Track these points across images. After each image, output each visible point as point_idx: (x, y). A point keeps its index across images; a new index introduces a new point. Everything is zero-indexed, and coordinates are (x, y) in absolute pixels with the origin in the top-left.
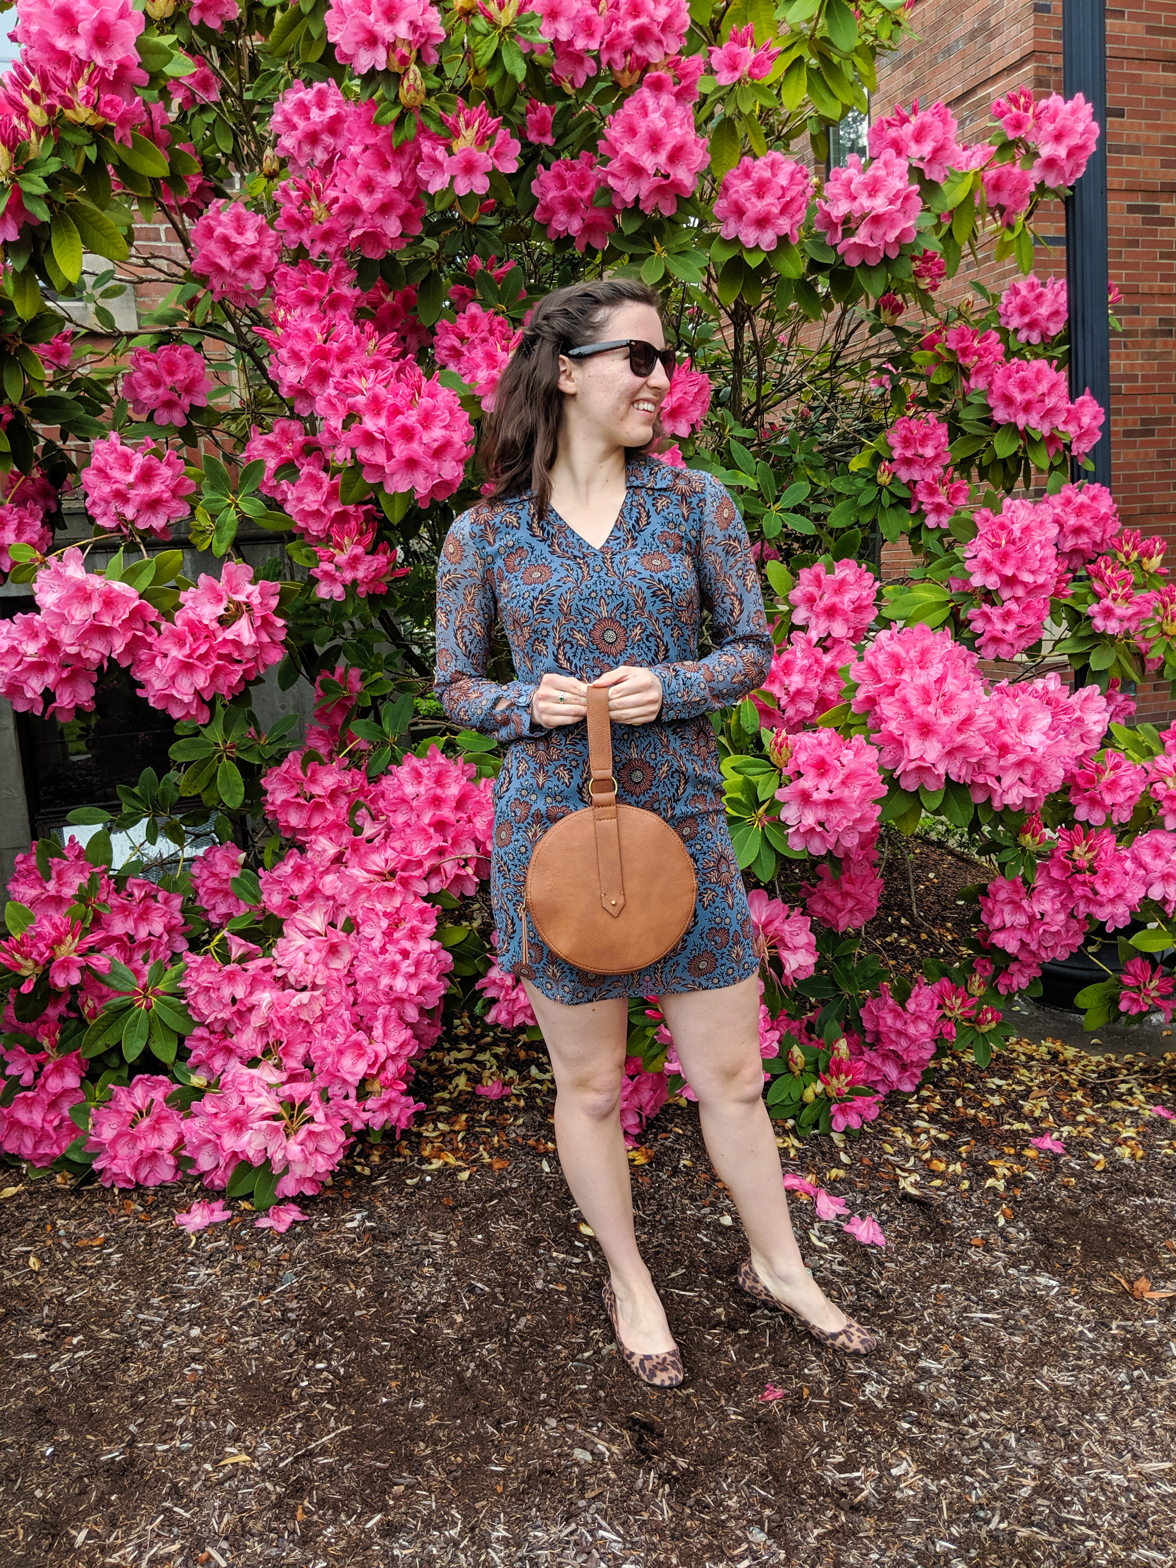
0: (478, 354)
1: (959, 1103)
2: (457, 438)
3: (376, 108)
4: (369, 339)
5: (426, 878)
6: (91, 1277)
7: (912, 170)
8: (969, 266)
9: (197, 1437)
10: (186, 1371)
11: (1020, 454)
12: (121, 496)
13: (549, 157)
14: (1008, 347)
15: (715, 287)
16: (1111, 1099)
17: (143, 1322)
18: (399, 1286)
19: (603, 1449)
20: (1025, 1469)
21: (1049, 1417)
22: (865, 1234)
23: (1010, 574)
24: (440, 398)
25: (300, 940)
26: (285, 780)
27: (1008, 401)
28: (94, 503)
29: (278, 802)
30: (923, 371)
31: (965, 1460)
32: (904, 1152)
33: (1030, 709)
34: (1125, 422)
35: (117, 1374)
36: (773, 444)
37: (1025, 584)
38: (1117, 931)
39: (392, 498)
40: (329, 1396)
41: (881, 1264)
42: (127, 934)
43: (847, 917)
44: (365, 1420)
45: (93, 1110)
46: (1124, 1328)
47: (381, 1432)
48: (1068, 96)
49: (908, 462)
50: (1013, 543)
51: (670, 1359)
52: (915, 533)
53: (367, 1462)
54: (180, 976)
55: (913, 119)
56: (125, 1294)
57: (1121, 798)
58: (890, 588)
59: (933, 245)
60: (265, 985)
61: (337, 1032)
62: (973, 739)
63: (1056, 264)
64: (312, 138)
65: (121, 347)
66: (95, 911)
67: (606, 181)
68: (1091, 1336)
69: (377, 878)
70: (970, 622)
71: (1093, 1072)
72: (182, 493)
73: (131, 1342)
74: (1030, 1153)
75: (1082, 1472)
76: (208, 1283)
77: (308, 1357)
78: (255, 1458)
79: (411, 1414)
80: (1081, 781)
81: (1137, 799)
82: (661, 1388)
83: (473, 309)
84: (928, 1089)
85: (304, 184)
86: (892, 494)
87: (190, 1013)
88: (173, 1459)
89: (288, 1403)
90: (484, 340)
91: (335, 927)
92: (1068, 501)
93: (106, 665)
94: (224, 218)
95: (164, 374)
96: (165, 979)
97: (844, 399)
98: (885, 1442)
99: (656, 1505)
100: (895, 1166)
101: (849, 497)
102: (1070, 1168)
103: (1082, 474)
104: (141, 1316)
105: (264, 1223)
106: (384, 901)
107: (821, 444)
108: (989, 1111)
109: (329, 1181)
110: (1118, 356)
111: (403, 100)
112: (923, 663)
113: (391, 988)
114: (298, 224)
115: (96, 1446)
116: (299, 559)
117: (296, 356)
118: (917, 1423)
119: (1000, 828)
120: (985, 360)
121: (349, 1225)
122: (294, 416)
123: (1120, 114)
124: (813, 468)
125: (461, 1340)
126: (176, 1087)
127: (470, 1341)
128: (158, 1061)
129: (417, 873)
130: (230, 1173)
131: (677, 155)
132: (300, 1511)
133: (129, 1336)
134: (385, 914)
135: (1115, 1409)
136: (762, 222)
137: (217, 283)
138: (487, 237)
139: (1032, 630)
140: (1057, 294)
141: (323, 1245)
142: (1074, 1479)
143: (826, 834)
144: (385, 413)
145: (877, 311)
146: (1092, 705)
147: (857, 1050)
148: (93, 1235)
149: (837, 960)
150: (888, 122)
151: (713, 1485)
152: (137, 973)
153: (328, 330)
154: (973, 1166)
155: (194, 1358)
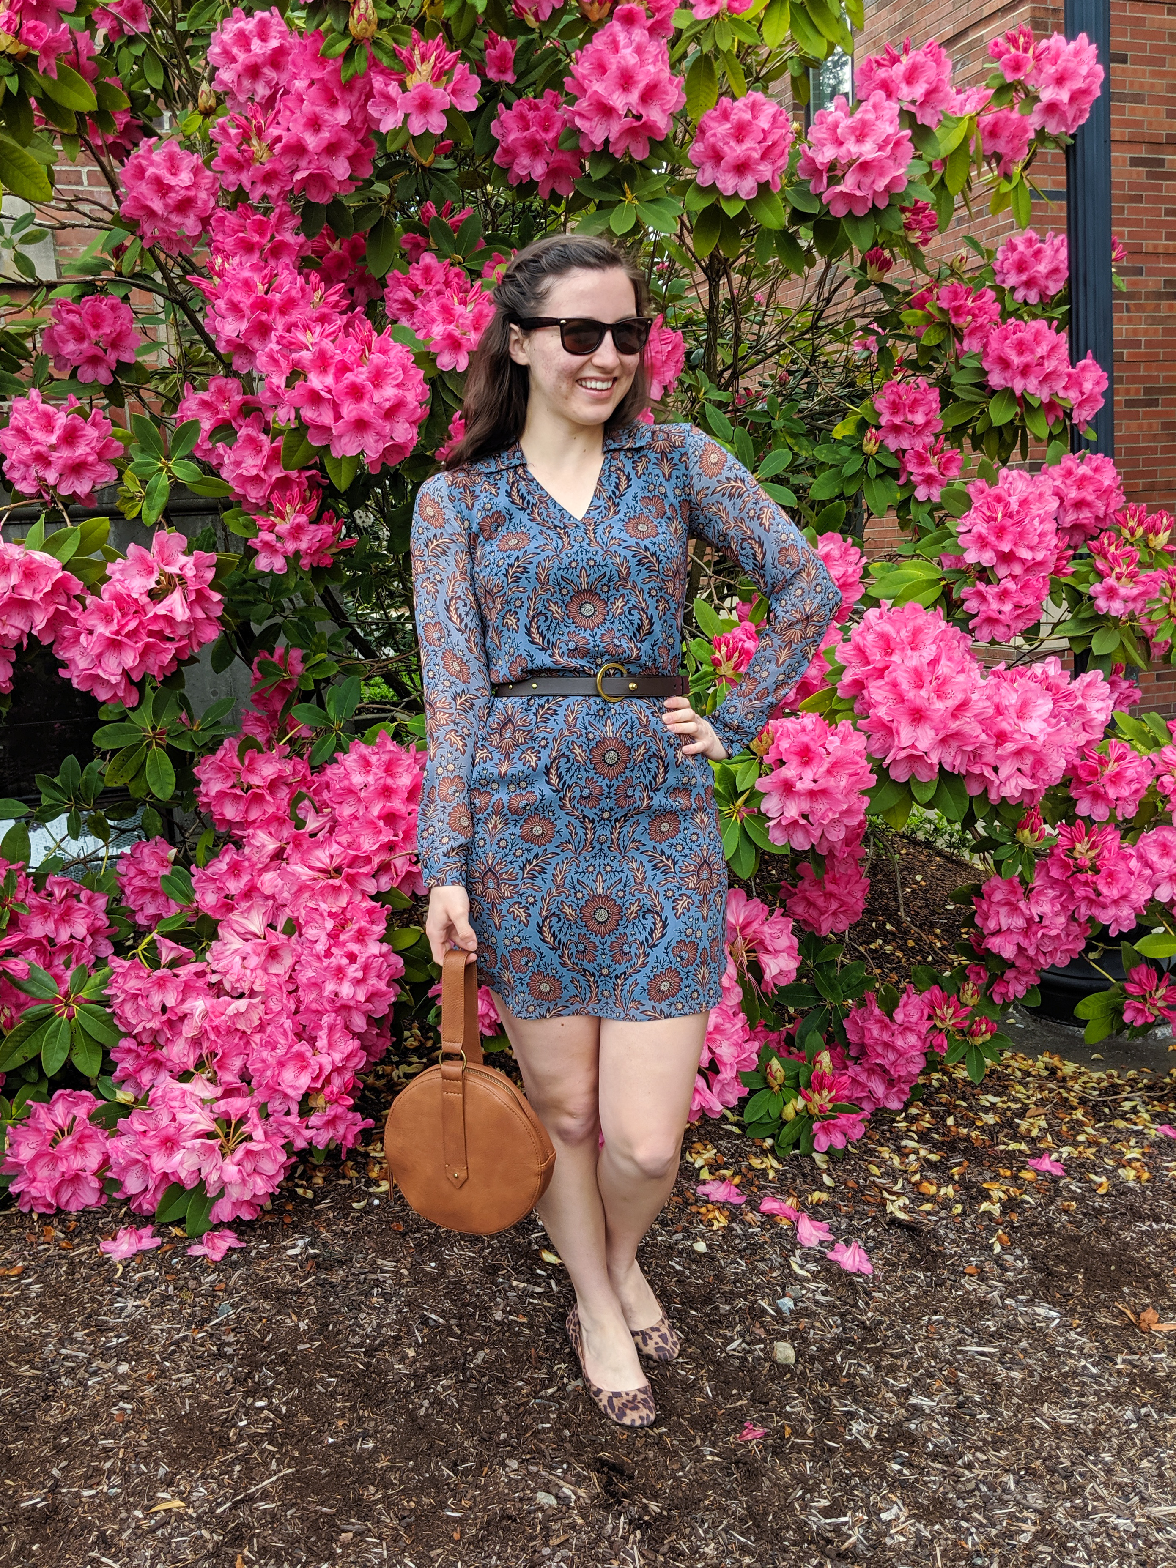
0: (433, 307)
1: (950, 1121)
2: (411, 398)
3: (323, 39)
4: (315, 290)
5: (375, 875)
6: (9, 1309)
7: (903, 113)
8: (960, 221)
9: (126, 1481)
10: (113, 1410)
11: (1017, 423)
12: (42, 459)
13: (510, 96)
14: (1004, 307)
15: (689, 240)
16: (1113, 1117)
17: (66, 1358)
18: (346, 1318)
19: (569, 1493)
20: (1025, 1513)
21: (1050, 1457)
22: (850, 1262)
23: (1007, 550)
24: (392, 354)
25: (236, 943)
26: (221, 769)
27: (1004, 364)
28: (12, 467)
29: (213, 793)
30: (912, 332)
31: (960, 1504)
32: (892, 1174)
33: (1029, 694)
34: (1127, 391)
35: (38, 1413)
36: (748, 409)
37: (1023, 561)
38: (1122, 936)
39: (338, 462)
40: (270, 1437)
41: (868, 1294)
42: (46, 936)
43: (831, 920)
44: (309, 1462)
45: (10, 1128)
46: (1130, 1362)
47: (327, 1475)
48: (1071, 37)
49: (896, 430)
50: (1011, 516)
51: (641, 1396)
52: (904, 506)
53: (312, 1507)
54: (105, 982)
55: (904, 59)
56: (46, 1328)
57: (1126, 792)
58: (877, 565)
59: (925, 195)
60: (198, 992)
61: (277, 1043)
62: (969, 726)
63: (1054, 220)
64: (253, 71)
65: (40, 298)
66: (12, 912)
67: (573, 122)
68: (1094, 1370)
69: (320, 875)
70: (963, 601)
71: (1094, 1089)
72: (109, 456)
73: (53, 1379)
74: (1027, 1175)
75: (1086, 1516)
76: (136, 1316)
77: (246, 1395)
78: (189, 1504)
79: (360, 1456)
80: (1082, 774)
81: (1143, 793)
82: (631, 1428)
83: (428, 259)
84: (917, 1107)
85: (244, 121)
86: (879, 464)
87: (116, 1022)
88: (100, 1505)
89: (225, 1444)
90: (439, 293)
91: (275, 929)
92: (1069, 473)
93: (25, 642)
94: (157, 157)
95: (89, 327)
96: (88, 985)
97: (825, 363)
98: (874, 1485)
99: (626, 1552)
100: (882, 1189)
101: (832, 466)
102: (1071, 1191)
103: (1083, 443)
104: (64, 1351)
105: (197, 1250)
106: (330, 900)
107: (800, 411)
108: (982, 1129)
109: (268, 1205)
110: (1120, 319)
111: (353, 32)
112: (914, 644)
113: (336, 994)
114: (237, 164)
115: (16, 1492)
116: (236, 528)
117: (235, 308)
118: (908, 1464)
119: (996, 823)
120: (980, 320)
121: (291, 1252)
122: (231, 373)
123: (1123, 60)
124: (793, 435)
125: (414, 1376)
126: (100, 1103)
127: (424, 1377)
128: (81, 1075)
129: (365, 870)
130: (159, 1197)
131: (650, 94)
132: (239, 1560)
133: (51, 1372)
134: (331, 915)
135: (1121, 1449)
136: (742, 168)
137: (148, 228)
138: (444, 182)
139: (1030, 611)
140: (1057, 251)
141: (262, 1273)
142: (1078, 1524)
143: (810, 828)
144: (332, 370)
145: (863, 267)
146: (1094, 692)
147: (840, 1064)
148: (11, 1263)
149: (819, 967)
150: (877, 62)
151: (688, 1530)
152: (58, 979)
153: (269, 280)
154: (967, 1189)
155: (122, 1396)
